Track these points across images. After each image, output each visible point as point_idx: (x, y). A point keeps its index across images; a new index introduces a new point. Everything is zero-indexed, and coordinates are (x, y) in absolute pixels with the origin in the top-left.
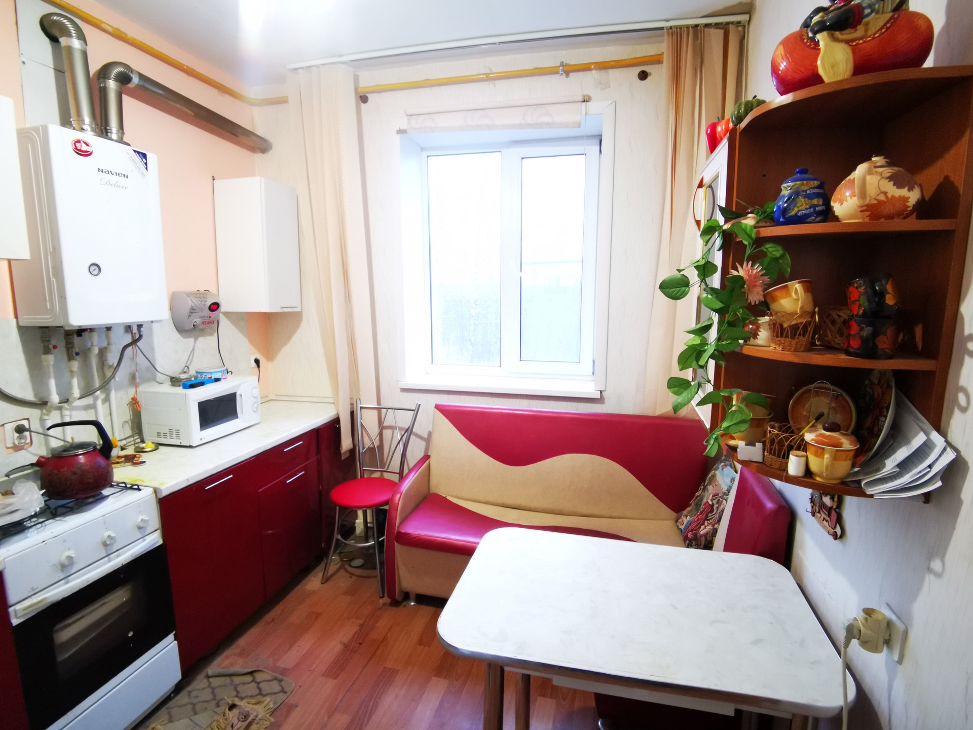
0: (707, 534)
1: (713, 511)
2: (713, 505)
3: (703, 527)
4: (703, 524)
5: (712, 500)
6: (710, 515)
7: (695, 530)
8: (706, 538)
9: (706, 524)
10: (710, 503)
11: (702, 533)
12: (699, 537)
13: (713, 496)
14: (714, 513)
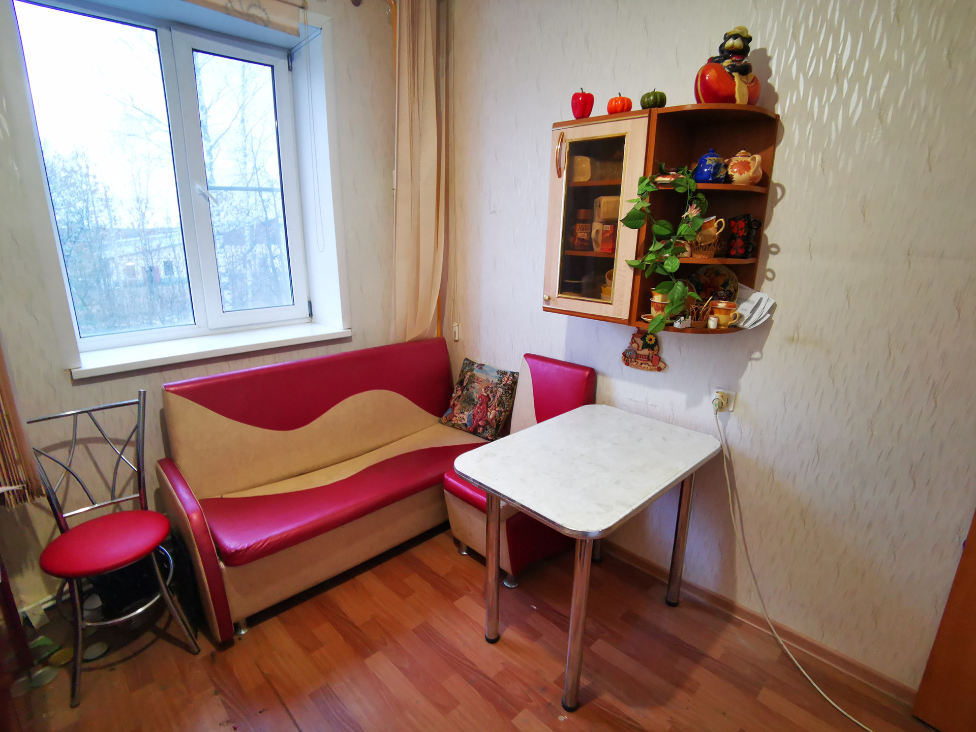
0: (496, 416)
1: (490, 400)
2: (488, 395)
3: (488, 413)
4: (488, 411)
5: (486, 392)
6: (489, 403)
7: (484, 418)
8: (496, 420)
9: (489, 410)
10: (486, 395)
11: (491, 417)
12: (490, 421)
13: (485, 389)
14: (492, 400)
